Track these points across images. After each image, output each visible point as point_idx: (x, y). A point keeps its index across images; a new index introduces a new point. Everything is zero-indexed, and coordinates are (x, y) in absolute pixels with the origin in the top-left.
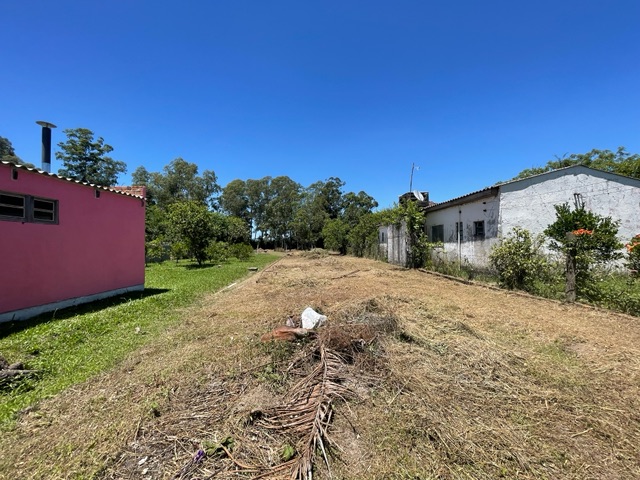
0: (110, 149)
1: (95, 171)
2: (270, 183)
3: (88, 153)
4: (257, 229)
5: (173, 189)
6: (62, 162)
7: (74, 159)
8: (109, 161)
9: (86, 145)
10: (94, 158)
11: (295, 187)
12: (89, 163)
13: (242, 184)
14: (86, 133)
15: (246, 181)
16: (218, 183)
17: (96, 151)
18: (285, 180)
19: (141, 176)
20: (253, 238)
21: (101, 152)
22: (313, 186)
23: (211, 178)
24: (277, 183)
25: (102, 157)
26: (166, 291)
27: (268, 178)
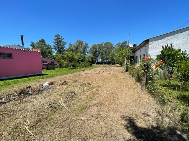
0: (63, 39)
1: (60, 45)
2: (103, 44)
3: (59, 40)
4: (100, 59)
5: (77, 48)
6: (54, 43)
7: (56, 42)
8: (63, 42)
9: (59, 38)
10: (60, 42)
11: (111, 45)
12: (59, 43)
13: (96, 45)
14: (58, 35)
15: (97, 44)
16: (88, 46)
17: (60, 40)
18: (109, 43)
19: (70, 45)
20: (99, 61)
21: (62, 40)
22: (117, 44)
23: (87, 44)
24: (106, 44)
25: (62, 41)
26: (47, 75)
27: (103, 43)
